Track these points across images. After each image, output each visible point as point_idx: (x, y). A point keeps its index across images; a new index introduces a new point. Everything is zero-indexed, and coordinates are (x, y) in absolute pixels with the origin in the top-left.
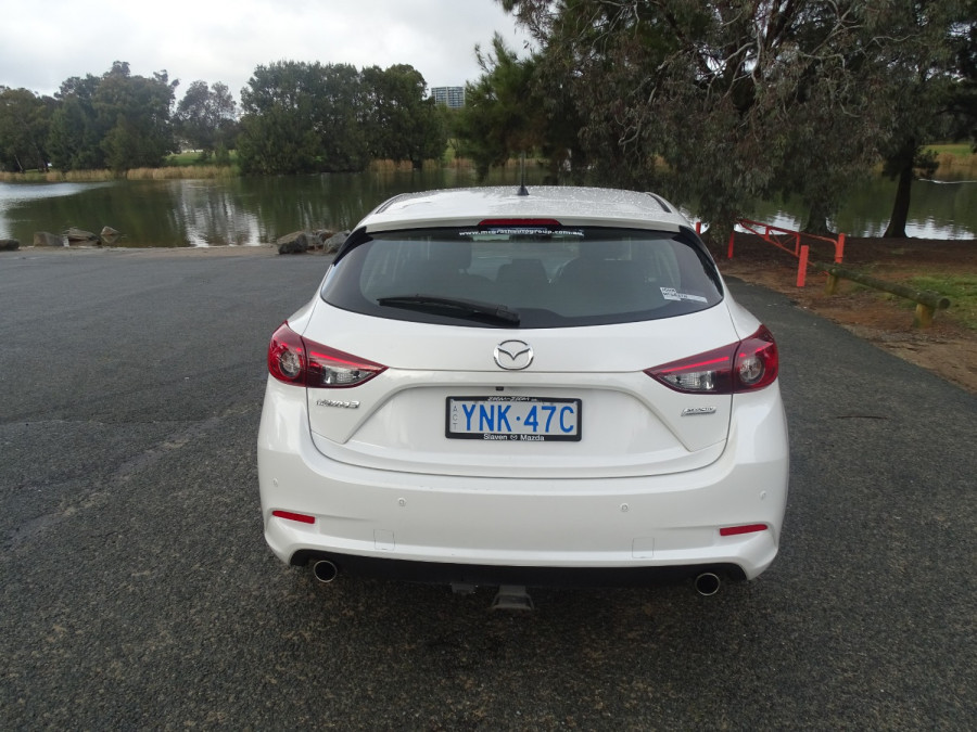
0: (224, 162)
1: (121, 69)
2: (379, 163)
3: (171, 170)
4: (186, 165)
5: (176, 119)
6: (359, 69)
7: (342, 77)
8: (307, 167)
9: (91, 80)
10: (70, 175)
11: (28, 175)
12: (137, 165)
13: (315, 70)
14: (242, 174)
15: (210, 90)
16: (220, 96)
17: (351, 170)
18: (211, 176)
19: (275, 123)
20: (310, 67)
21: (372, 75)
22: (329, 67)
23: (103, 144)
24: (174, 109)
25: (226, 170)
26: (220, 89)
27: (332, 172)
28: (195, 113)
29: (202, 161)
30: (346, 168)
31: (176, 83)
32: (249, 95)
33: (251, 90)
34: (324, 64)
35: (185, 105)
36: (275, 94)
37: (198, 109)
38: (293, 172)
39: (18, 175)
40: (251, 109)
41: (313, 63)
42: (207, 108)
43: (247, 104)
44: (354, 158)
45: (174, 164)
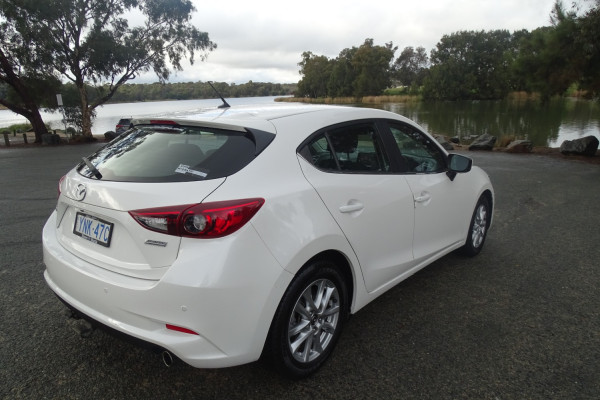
0: (415, 93)
1: (369, 43)
2: (516, 94)
3: (385, 97)
4: (392, 95)
5: (393, 69)
6: (512, 32)
7: (498, 38)
8: (464, 97)
9: (354, 49)
10: (335, 99)
11: (317, 100)
12: (368, 95)
13: (481, 35)
14: (423, 100)
15: (415, 51)
16: (420, 54)
17: (494, 98)
18: (405, 101)
19: (447, 70)
20: (477, 33)
21: (521, 35)
22: (491, 32)
23: (353, 83)
24: (392, 63)
25: (414, 98)
26: (421, 50)
27: (481, 99)
28: (404, 65)
29: (403, 92)
30: (491, 96)
31: (396, 48)
32: (436, 53)
33: (437, 50)
34: (487, 31)
35: (399, 61)
36: (452, 52)
37: (406, 63)
38: (454, 99)
39: (313, 100)
40: (436, 62)
41: (480, 30)
42: (412, 62)
43: (433, 59)
44: (498, 90)
45: (388, 94)
